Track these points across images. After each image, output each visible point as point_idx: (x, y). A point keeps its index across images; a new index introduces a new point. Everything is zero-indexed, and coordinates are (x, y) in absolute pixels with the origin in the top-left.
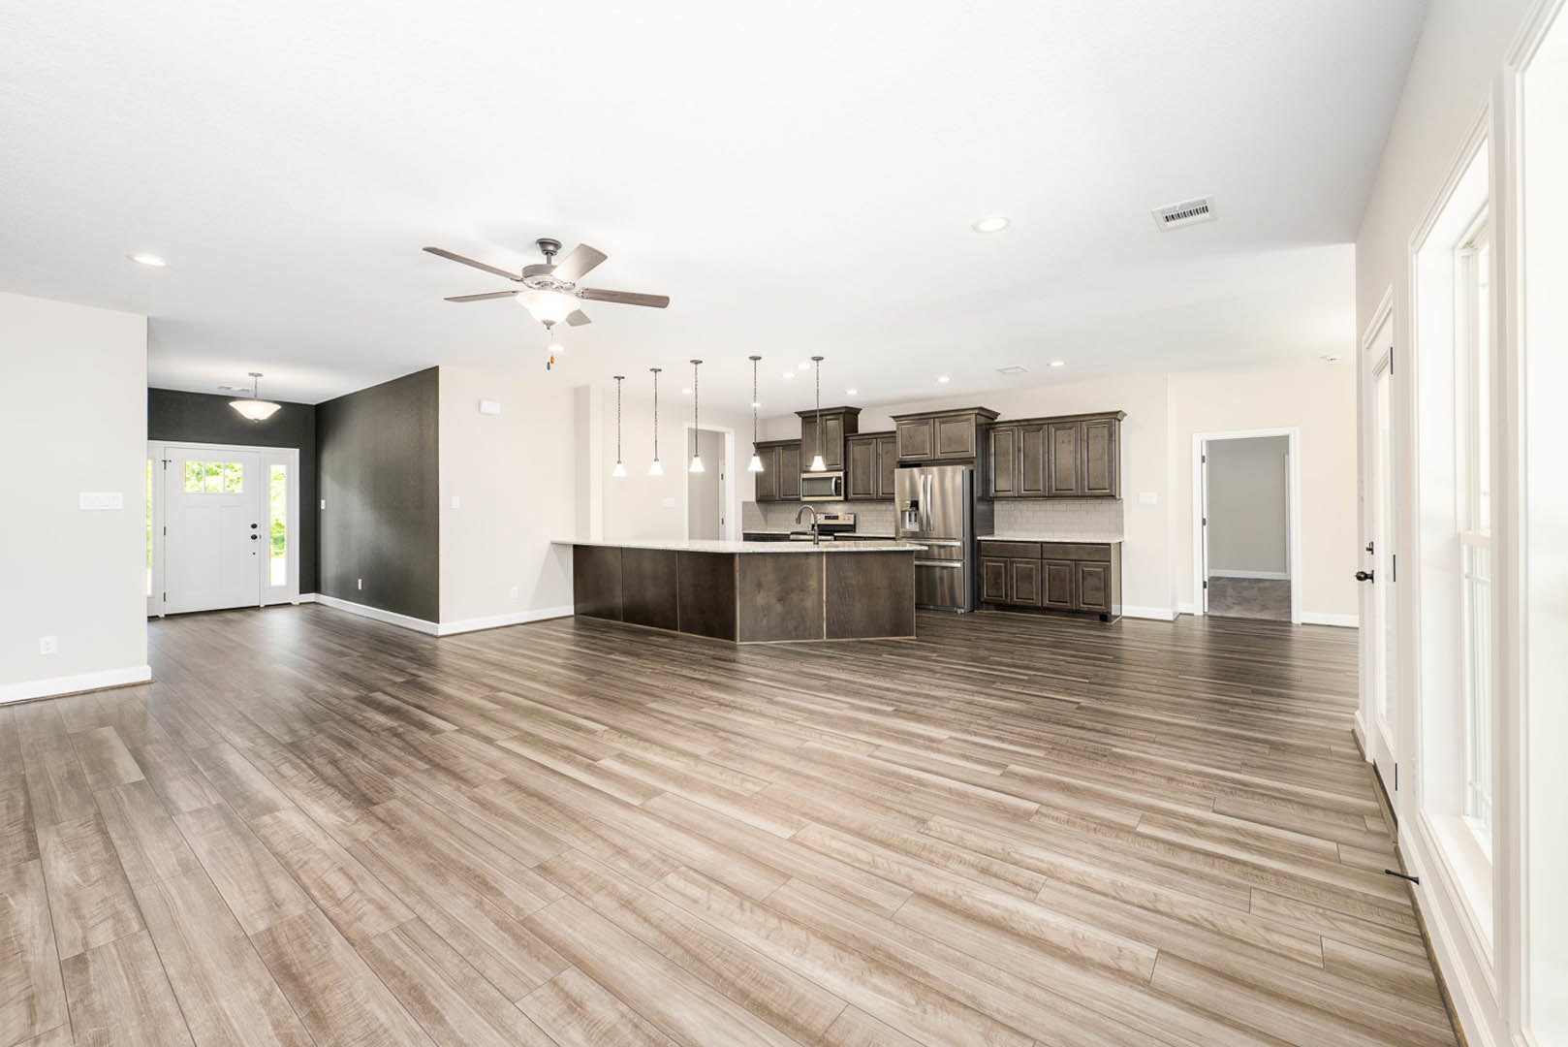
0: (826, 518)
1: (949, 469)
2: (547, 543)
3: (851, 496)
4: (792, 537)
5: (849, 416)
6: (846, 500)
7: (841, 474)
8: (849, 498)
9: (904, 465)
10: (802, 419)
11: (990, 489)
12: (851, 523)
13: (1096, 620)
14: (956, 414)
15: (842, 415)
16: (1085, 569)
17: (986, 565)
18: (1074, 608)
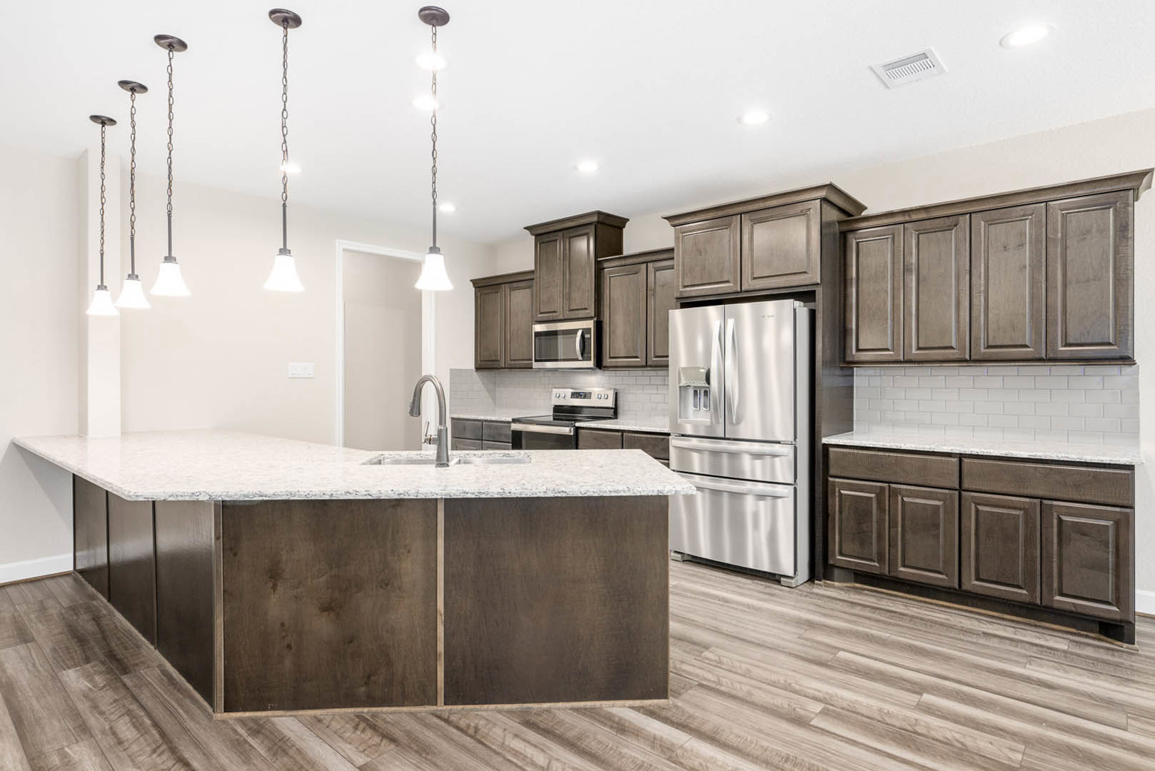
0: (574, 395)
1: (770, 306)
3: (607, 361)
5: (607, 227)
6: (599, 364)
7: (590, 324)
8: (605, 364)
9: (687, 303)
10: (533, 237)
11: (848, 345)
12: (610, 403)
13: (1092, 631)
14: (782, 201)
15: (593, 227)
16: (1064, 518)
17: (837, 494)
18: (1038, 602)
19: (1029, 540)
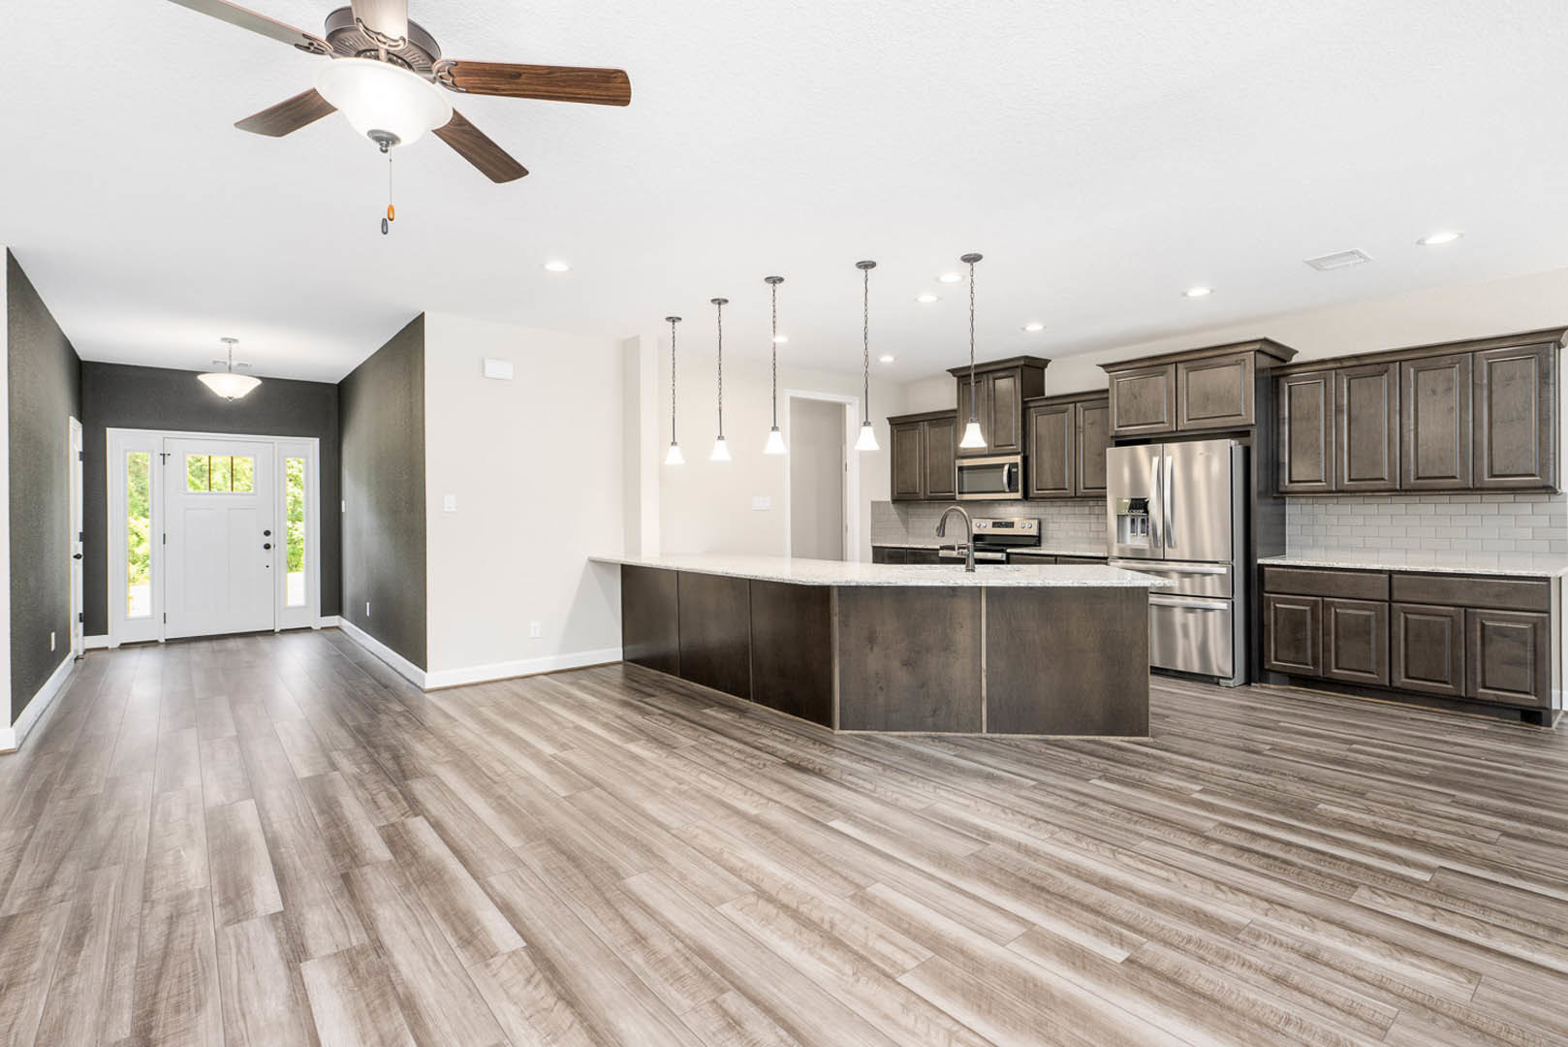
0: (995, 525)
1: (1199, 446)
2: (582, 561)
3: (1034, 492)
4: (942, 553)
5: (1030, 370)
6: (1026, 497)
7: (1018, 459)
8: (1031, 495)
9: (1122, 442)
10: (955, 379)
11: (1281, 477)
12: (1034, 532)
13: (1515, 719)
14: (1216, 353)
15: (1019, 370)
16: (1487, 623)
17: (1272, 608)
18: (1463, 694)
19: (1454, 642)
